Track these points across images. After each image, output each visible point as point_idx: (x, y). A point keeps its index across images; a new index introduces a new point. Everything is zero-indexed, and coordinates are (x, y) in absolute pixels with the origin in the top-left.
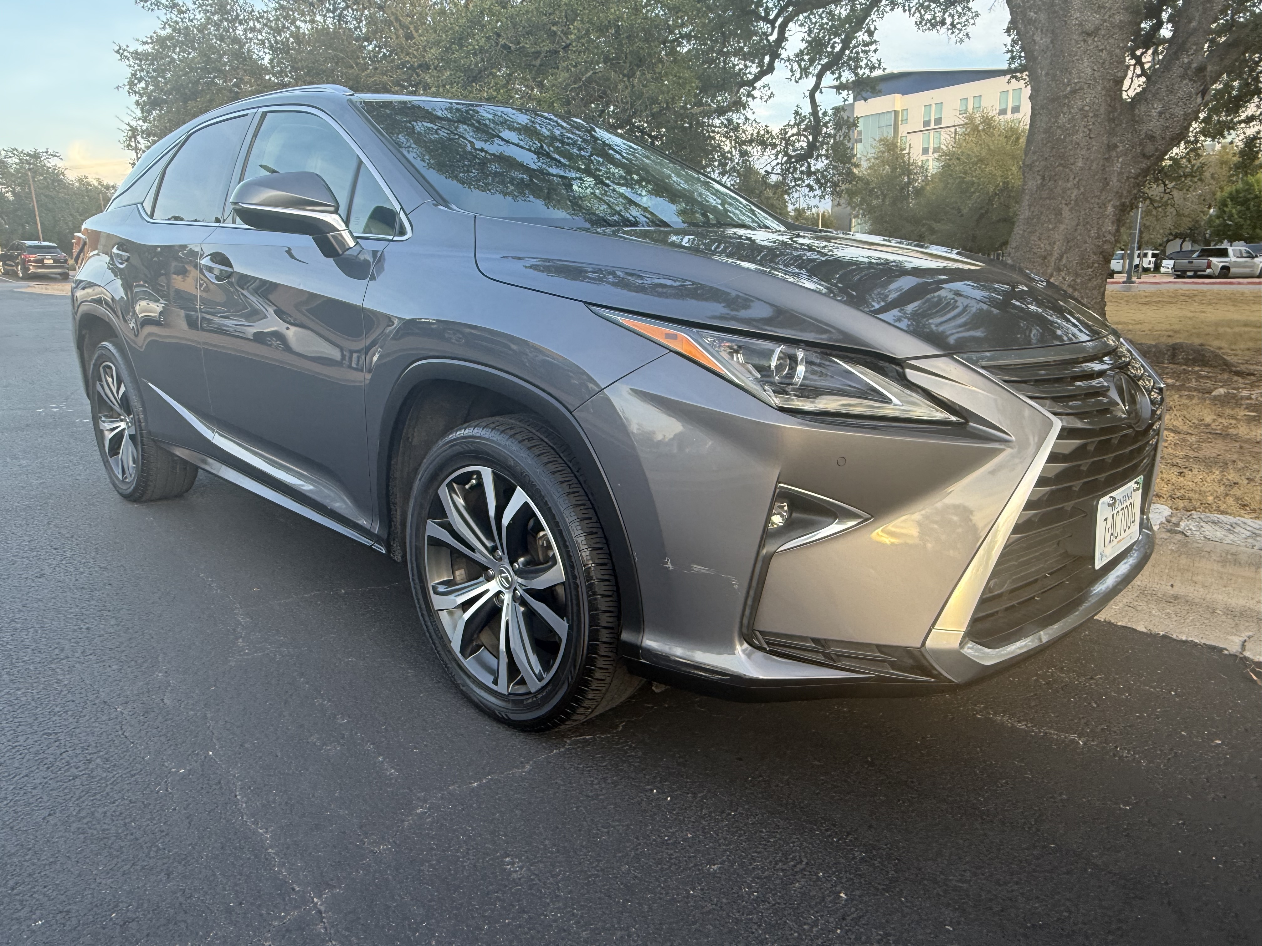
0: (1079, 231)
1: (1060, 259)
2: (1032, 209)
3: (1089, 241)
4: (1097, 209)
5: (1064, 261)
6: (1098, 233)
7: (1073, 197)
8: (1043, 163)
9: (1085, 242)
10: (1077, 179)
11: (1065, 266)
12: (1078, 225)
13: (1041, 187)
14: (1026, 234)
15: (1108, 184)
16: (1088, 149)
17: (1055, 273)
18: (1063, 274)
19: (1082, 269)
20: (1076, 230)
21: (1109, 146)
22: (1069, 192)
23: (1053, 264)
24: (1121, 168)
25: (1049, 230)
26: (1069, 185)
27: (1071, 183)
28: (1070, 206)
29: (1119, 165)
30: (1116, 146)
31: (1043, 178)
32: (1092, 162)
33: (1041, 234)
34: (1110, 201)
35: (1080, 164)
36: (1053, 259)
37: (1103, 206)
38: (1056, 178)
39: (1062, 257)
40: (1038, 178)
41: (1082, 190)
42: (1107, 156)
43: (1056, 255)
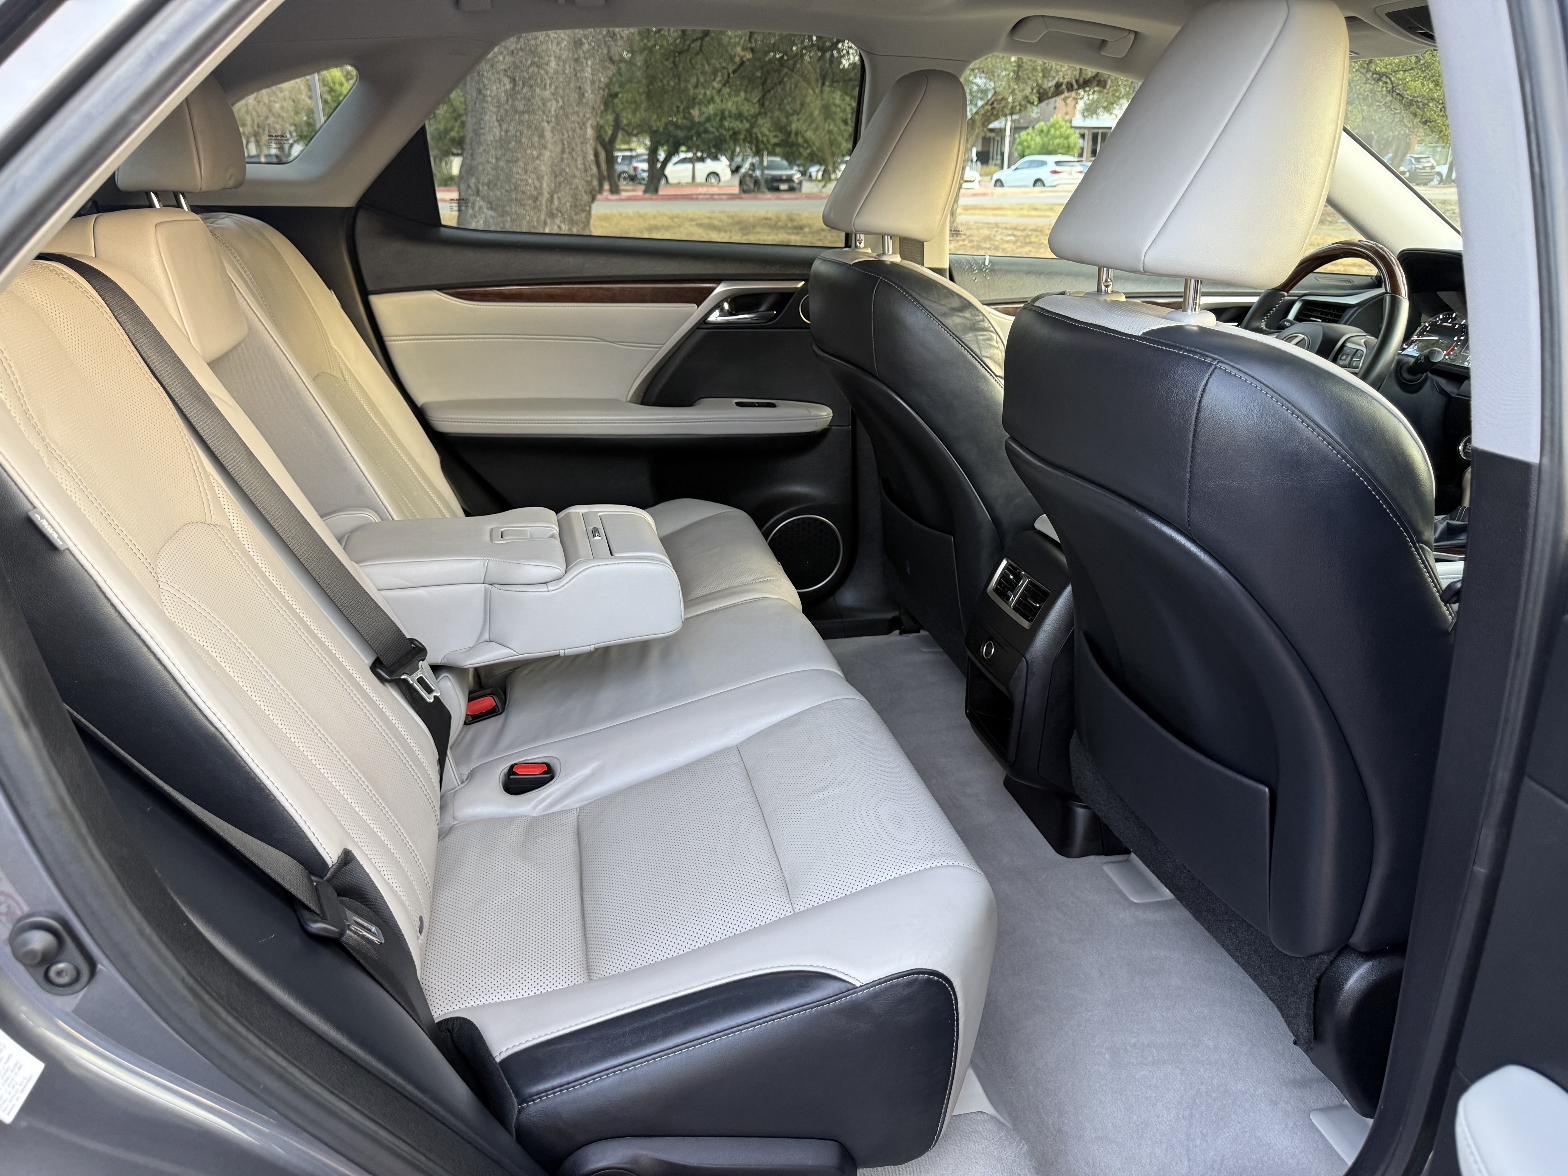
0: (566, 161)
1: (551, 200)
2: (505, 126)
3: (577, 173)
4: (578, 130)
5: (556, 202)
6: (584, 164)
7: (553, 113)
8: (509, 59)
9: (574, 177)
10: (553, 87)
11: (557, 209)
12: (563, 152)
13: (512, 95)
14: (502, 164)
15: (583, 95)
16: (558, 44)
17: (549, 221)
18: (558, 221)
19: (576, 214)
20: (562, 159)
21: (575, 42)
22: (549, 104)
23: (544, 208)
24: (592, 74)
25: (535, 159)
26: (547, 94)
27: (548, 92)
28: (551, 125)
29: (589, 70)
30: (582, 44)
31: (513, 81)
32: (565, 63)
33: (526, 164)
34: (589, 119)
35: (553, 64)
36: (544, 201)
37: (583, 125)
38: (532, 82)
39: (552, 197)
40: (506, 80)
41: (561, 103)
42: (576, 56)
43: (546, 195)
